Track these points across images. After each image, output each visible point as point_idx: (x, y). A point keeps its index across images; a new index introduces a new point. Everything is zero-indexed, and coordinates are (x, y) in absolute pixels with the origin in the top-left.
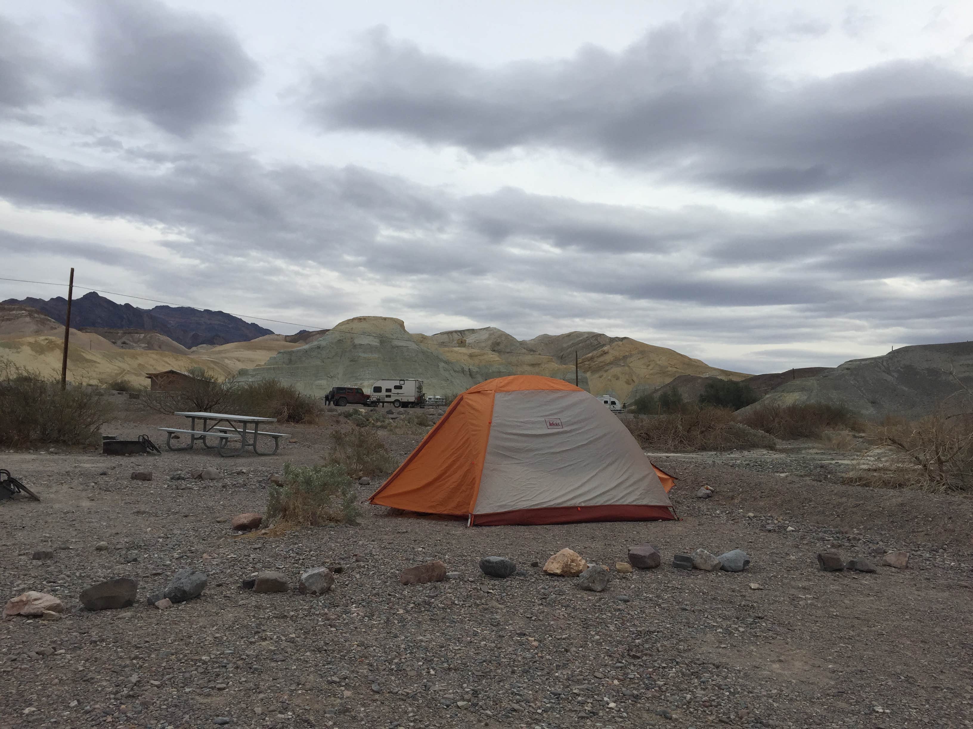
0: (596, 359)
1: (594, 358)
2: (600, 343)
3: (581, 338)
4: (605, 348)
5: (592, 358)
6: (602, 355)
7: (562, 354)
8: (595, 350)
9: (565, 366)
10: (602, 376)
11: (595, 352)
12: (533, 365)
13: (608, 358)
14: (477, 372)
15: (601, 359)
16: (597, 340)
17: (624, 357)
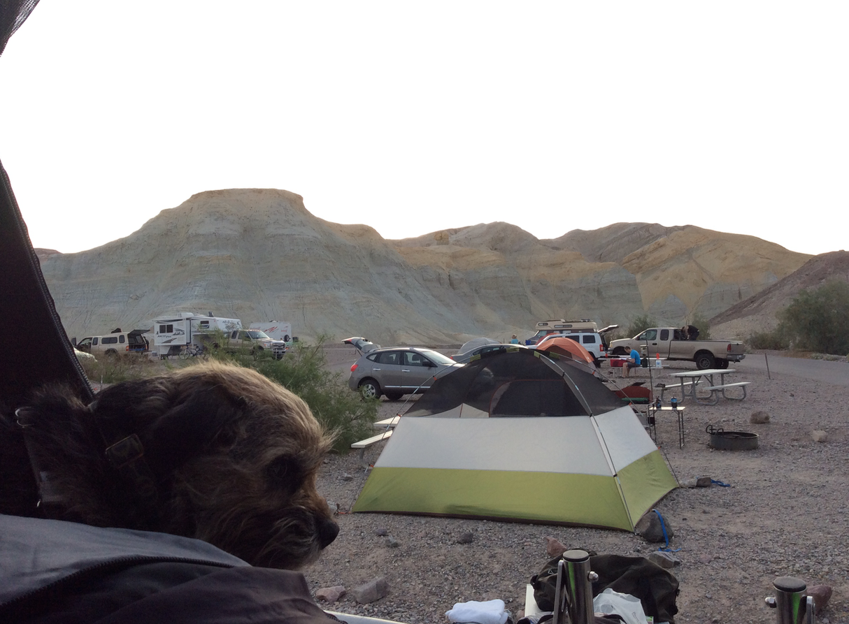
0: (648, 255)
1: (645, 255)
2: (652, 235)
3: (626, 230)
4: (661, 240)
5: (642, 255)
6: (656, 249)
7: (600, 253)
8: (646, 243)
9: (600, 264)
10: (658, 277)
11: (646, 247)
12: (553, 265)
13: (665, 253)
14: (462, 279)
15: (656, 254)
16: (648, 231)
17: (687, 250)
